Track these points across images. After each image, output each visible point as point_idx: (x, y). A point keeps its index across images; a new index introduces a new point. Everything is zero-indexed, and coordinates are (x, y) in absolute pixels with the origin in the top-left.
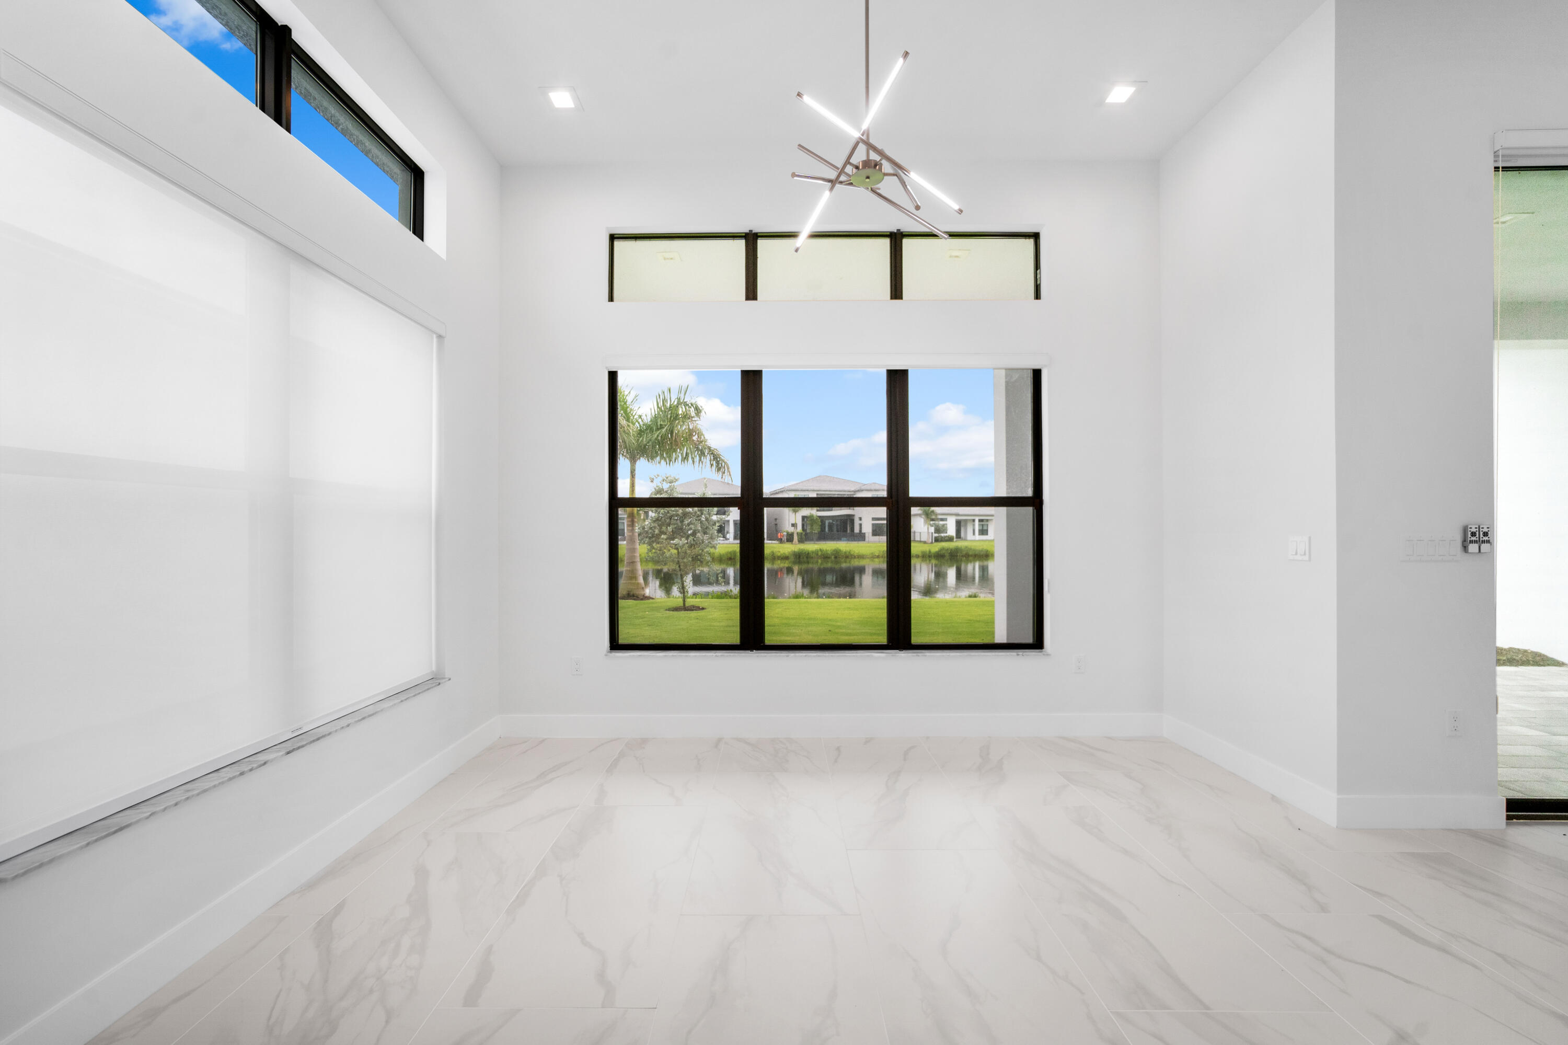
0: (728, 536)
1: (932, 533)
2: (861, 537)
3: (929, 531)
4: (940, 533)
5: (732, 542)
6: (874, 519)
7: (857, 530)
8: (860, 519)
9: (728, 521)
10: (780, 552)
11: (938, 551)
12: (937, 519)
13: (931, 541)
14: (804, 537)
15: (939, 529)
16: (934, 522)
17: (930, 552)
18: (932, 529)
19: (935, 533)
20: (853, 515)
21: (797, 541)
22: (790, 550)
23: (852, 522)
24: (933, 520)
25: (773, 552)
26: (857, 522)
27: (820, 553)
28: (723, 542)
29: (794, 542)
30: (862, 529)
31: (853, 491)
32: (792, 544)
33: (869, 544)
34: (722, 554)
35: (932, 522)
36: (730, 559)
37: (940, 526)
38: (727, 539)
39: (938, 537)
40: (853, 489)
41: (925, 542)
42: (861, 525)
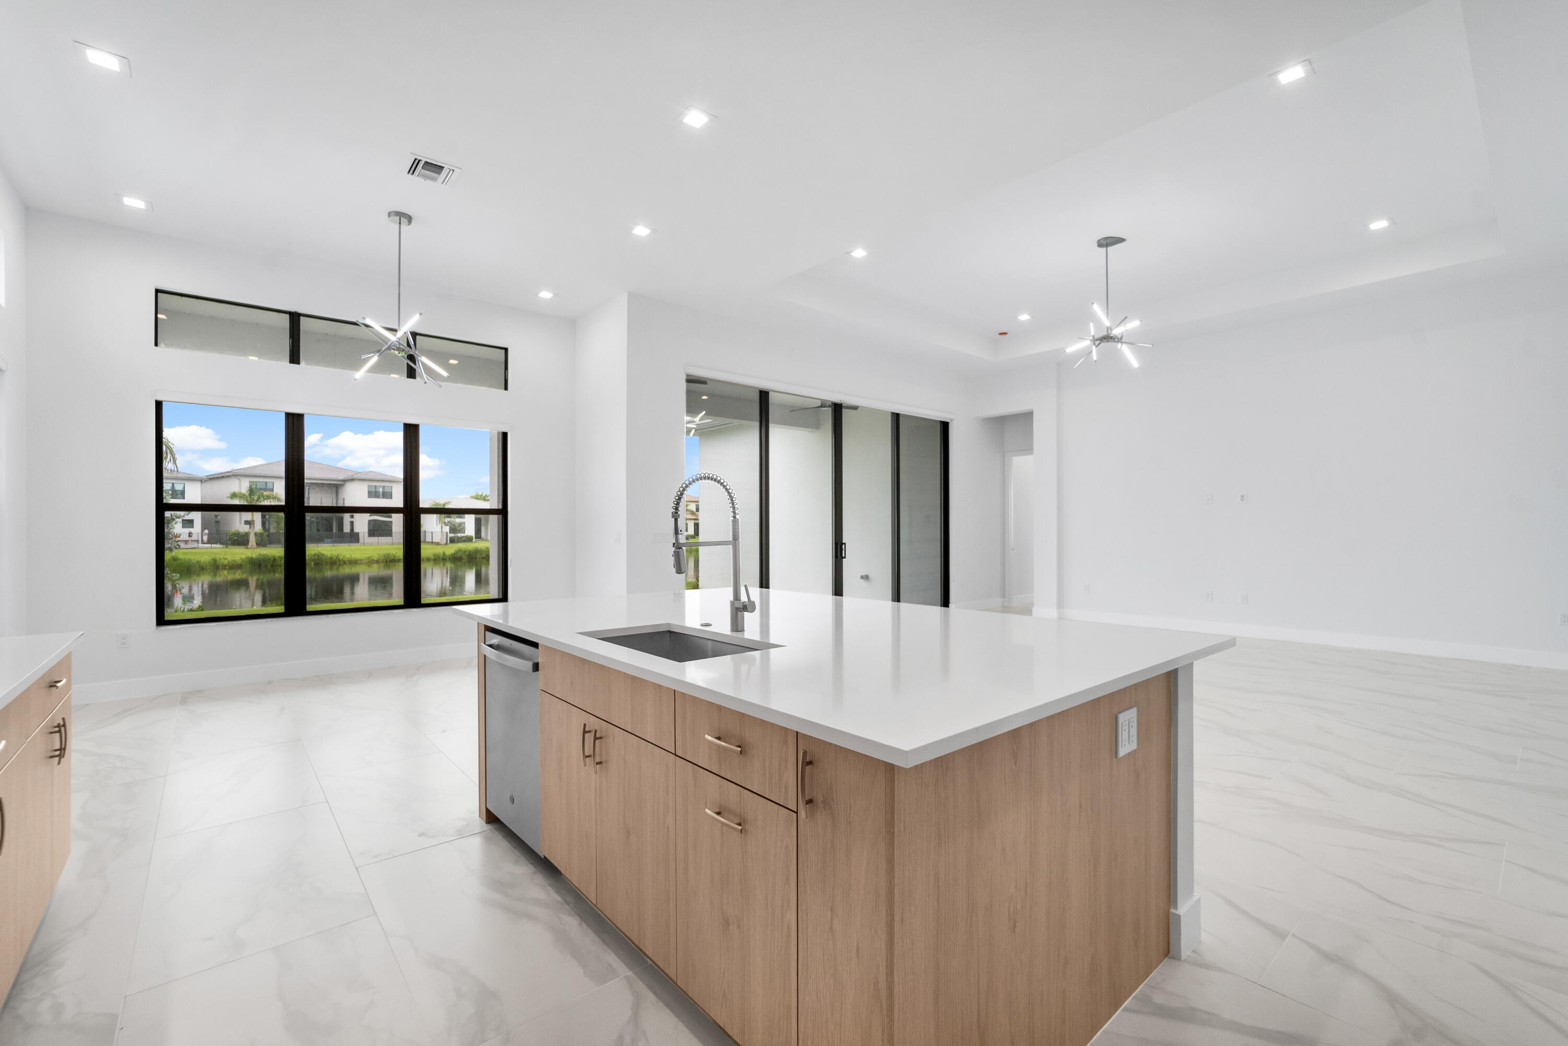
1: (447, 533)
2: (351, 537)
3: (443, 531)
4: (456, 533)
7: (347, 529)
11: (454, 554)
13: (445, 542)
14: (263, 538)
15: (455, 529)
17: (444, 554)
18: (447, 529)
19: (450, 533)
21: (254, 544)
22: (243, 557)
23: (340, 519)
29: (249, 546)
30: (355, 528)
31: (340, 480)
32: (247, 548)
33: (364, 547)
37: (457, 525)
39: (454, 537)
40: (341, 477)
41: (438, 544)
42: (352, 523)
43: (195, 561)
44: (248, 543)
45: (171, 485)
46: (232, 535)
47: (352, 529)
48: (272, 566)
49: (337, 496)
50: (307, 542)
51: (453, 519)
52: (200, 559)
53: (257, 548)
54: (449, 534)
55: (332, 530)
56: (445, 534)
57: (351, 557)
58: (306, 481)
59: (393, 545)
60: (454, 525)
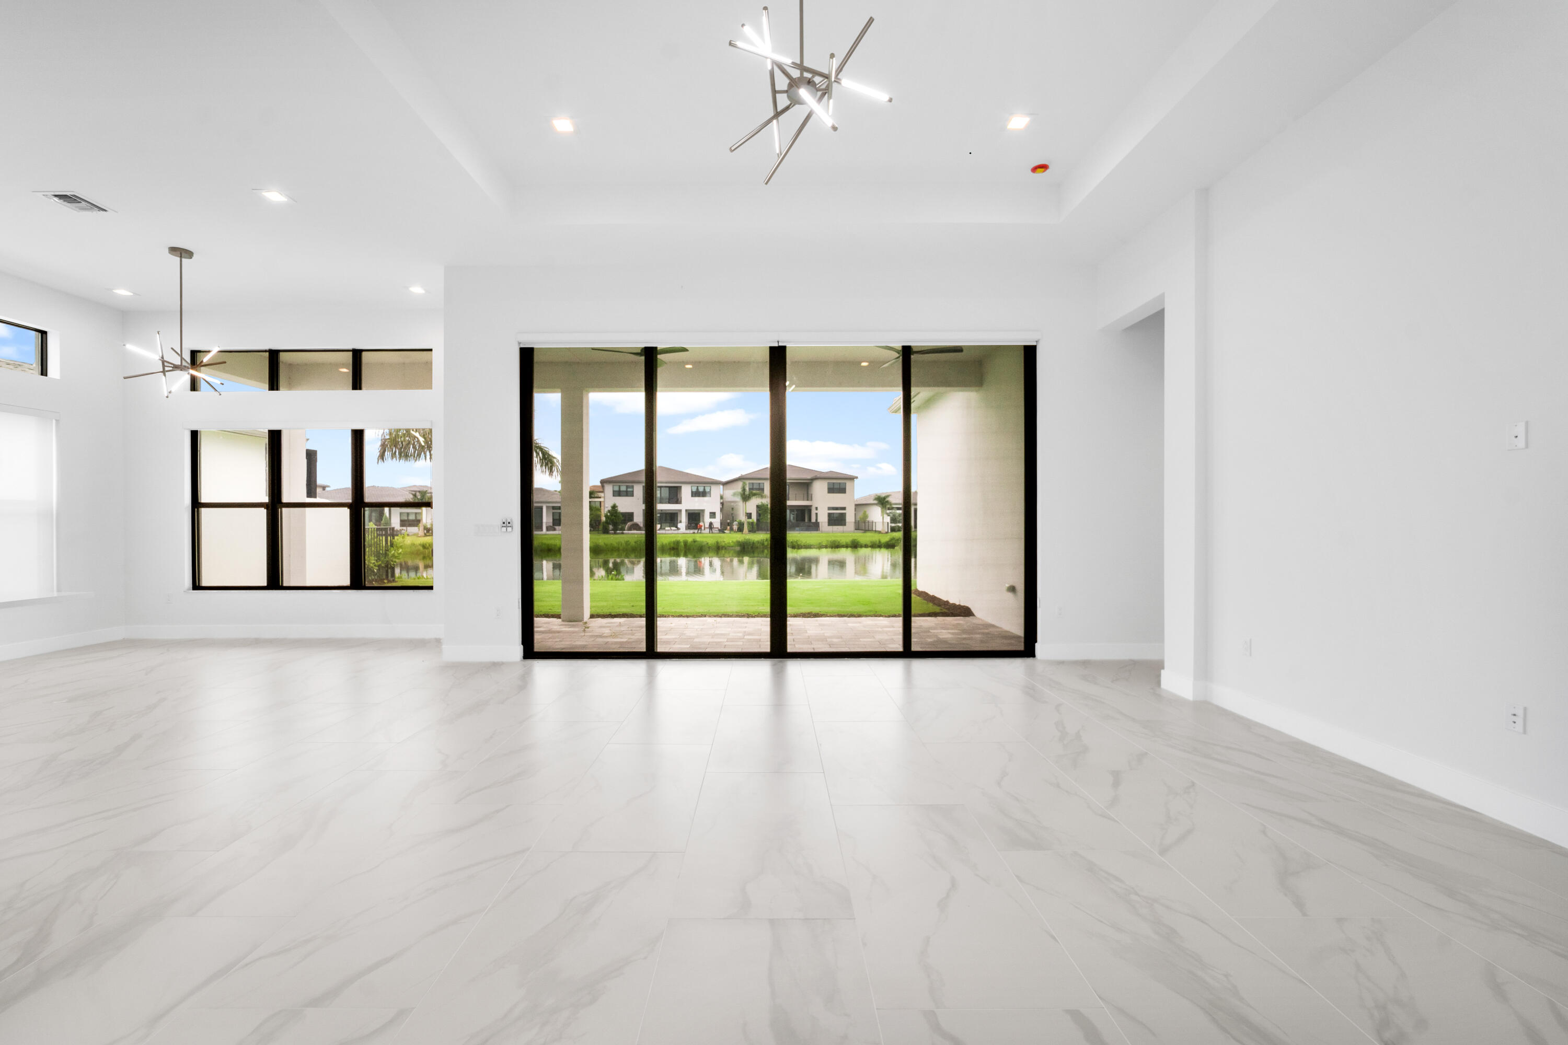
0: (679, 525)
1: (888, 523)
2: (816, 526)
3: (884, 521)
4: (896, 523)
5: (684, 532)
6: (829, 509)
7: (813, 520)
8: (817, 509)
9: (680, 511)
10: (724, 542)
11: (888, 542)
12: (892, 508)
13: (886, 531)
14: (755, 526)
15: (896, 519)
16: (891, 511)
17: (880, 542)
18: (888, 519)
19: (891, 523)
20: (811, 506)
21: (747, 531)
22: (735, 540)
23: (810, 511)
24: (889, 509)
25: (717, 543)
26: (814, 512)
28: (672, 532)
29: (744, 532)
30: (818, 519)
31: (809, 480)
32: (742, 534)
33: (822, 534)
34: (664, 543)
35: (888, 511)
36: (673, 549)
37: (897, 515)
38: (678, 529)
39: (895, 526)
40: (809, 477)
41: (880, 532)
42: (817, 514)
44: (743, 530)
45: (696, 488)
46: (737, 524)
47: (817, 520)
48: (752, 548)
49: (808, 493)
50: (787, 529)
51: (894, 511)
53: (749, 534)
54: (890, 525)
55: (805, 521)
56: (886, 523)
57: (806, 542)
58: (788, 481)
59: (843, 533)
60: (894, 515)
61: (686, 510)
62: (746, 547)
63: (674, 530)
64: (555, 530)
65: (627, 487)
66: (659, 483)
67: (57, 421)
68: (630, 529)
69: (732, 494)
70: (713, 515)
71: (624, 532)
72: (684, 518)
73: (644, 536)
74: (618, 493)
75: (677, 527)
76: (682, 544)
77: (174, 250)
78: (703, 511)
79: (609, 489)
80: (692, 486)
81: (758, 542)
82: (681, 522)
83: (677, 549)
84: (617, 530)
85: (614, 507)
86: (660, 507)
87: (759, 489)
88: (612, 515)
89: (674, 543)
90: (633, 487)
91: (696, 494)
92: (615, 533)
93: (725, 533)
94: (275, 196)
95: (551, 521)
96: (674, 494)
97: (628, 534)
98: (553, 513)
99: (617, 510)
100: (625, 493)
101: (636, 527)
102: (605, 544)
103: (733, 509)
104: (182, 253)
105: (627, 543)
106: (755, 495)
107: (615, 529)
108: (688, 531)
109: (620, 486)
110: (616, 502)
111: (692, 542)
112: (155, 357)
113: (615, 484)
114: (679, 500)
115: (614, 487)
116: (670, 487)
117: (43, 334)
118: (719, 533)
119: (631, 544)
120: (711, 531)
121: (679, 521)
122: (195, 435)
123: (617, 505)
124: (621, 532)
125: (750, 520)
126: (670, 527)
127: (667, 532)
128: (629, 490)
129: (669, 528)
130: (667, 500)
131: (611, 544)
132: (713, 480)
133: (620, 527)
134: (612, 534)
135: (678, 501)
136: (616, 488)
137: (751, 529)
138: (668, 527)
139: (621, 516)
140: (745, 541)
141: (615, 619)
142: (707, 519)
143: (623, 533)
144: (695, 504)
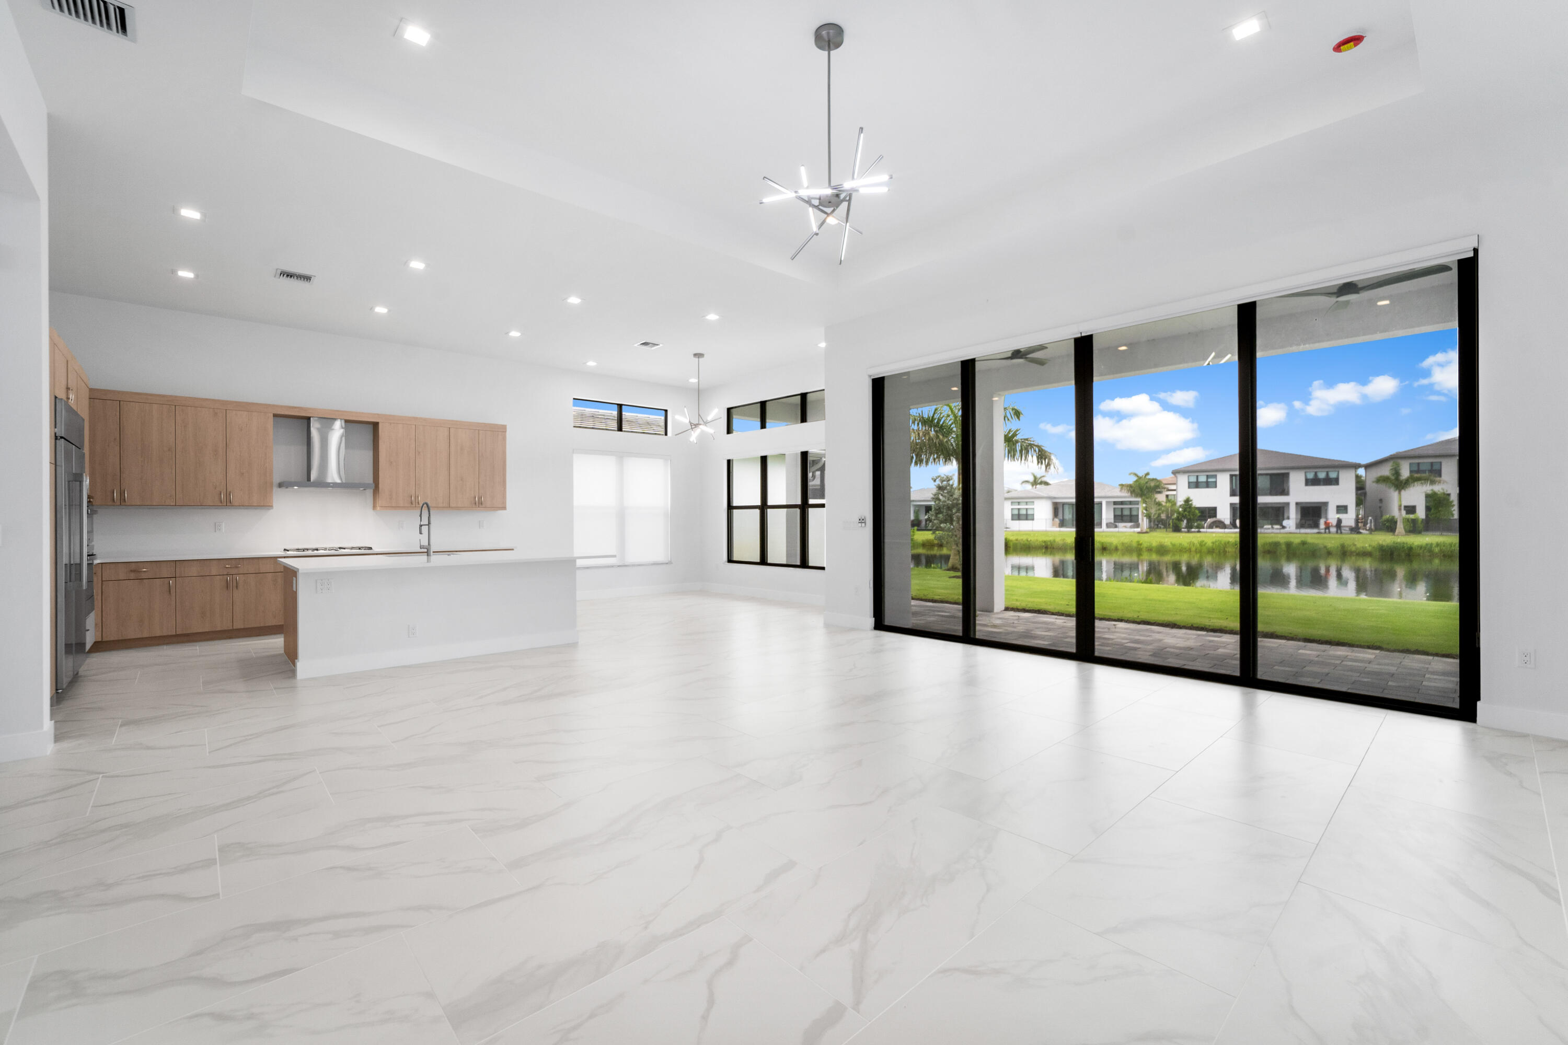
5: (1293, 531)
9: (1288, 504)
21: (1403, 531)
22: (1374, 544)
27: (1437, 550)
28: (1278, 531)
29: (1396, 533)
32: (1394, 535)
36: (1268, 552)
43: (1322, 546)
44: (1395, 529)
45: (1314, 473)
46: (1385, 521)
52: (1327, 545)
53: (1406, 535)
61: (1297, 504)
62: (1395, 554)
63: (1277, 529)
64: (1116, 527)
65: (1208, 477)
66: (1261, 469)
67: (671, 461)
68: (1211, 527)
69: (1375, 480)
70: (1342, 509)
71: (1201, 530)
72: (1293, 513)
73: (1238, 535)
74: (1196, 485)
75: (1281, 525)
76: (1284, 547)
77: (695, 355)
78: (1326, 504)
79: (1183, 480)
80: (1305, 473)
81: (1421, 547)
82: (1288, 518)
83: (1275, 552)
84: (1192, 528)
85: (1187, 501)
86: (1262, 499)
87: (1431, 471)
88: (1185, 510)
89: (1271, 544)
90: (1215, 476)
91: (1313, 482)
92: (1188, 532)
93: (1360, 533)
94: (712, 317)
95: (1112, 516)
96: (1280, 484)
97: (1206, 532)
98: (1114, 509)
99: (1191, 504)
100: (1205, 484)
101: (1221, 525)
102: (1171, 543)
103: (1381, 500)
104: (698, 355)
105: (1202, 544)
106: (1418, 479)
107: (1189, 527)
108: (1298, 531)
109: (1197, 476)
110: (1189, 496)
111: (1299, 544)
112: (686, 421)
113: (1190, 474)
114: (1286, 490)
115: (1190, 477)
116: (1271, 475)
117: (666, 411)
118: (1351, 533)
119: (1207, 545)
120: (1339, 531)
121: (1286, 516)
122: (729, 462)
123: (1191, 498)
124: (1197, 530)
125: (1412, 516)
126: (1272, 524)
127: (1266, 531)
128: (1210, 480)
129: (1270, 526)
130: (1269, 491)
131: (1180, 544)
132: (1341, 461)
133: (1196, 524)
134: (1185, 532)
135: (1284, 492)
136: (1193, 479)
137: (1411, 529)
138: (1268, 524)
139: (1197, 512)
140: (1395, 545)
141: (1026, 613)
142: (1332, 516)
143: (1199, 532)
144: (1315, 495)
